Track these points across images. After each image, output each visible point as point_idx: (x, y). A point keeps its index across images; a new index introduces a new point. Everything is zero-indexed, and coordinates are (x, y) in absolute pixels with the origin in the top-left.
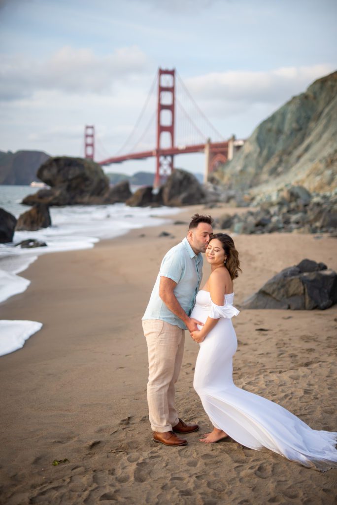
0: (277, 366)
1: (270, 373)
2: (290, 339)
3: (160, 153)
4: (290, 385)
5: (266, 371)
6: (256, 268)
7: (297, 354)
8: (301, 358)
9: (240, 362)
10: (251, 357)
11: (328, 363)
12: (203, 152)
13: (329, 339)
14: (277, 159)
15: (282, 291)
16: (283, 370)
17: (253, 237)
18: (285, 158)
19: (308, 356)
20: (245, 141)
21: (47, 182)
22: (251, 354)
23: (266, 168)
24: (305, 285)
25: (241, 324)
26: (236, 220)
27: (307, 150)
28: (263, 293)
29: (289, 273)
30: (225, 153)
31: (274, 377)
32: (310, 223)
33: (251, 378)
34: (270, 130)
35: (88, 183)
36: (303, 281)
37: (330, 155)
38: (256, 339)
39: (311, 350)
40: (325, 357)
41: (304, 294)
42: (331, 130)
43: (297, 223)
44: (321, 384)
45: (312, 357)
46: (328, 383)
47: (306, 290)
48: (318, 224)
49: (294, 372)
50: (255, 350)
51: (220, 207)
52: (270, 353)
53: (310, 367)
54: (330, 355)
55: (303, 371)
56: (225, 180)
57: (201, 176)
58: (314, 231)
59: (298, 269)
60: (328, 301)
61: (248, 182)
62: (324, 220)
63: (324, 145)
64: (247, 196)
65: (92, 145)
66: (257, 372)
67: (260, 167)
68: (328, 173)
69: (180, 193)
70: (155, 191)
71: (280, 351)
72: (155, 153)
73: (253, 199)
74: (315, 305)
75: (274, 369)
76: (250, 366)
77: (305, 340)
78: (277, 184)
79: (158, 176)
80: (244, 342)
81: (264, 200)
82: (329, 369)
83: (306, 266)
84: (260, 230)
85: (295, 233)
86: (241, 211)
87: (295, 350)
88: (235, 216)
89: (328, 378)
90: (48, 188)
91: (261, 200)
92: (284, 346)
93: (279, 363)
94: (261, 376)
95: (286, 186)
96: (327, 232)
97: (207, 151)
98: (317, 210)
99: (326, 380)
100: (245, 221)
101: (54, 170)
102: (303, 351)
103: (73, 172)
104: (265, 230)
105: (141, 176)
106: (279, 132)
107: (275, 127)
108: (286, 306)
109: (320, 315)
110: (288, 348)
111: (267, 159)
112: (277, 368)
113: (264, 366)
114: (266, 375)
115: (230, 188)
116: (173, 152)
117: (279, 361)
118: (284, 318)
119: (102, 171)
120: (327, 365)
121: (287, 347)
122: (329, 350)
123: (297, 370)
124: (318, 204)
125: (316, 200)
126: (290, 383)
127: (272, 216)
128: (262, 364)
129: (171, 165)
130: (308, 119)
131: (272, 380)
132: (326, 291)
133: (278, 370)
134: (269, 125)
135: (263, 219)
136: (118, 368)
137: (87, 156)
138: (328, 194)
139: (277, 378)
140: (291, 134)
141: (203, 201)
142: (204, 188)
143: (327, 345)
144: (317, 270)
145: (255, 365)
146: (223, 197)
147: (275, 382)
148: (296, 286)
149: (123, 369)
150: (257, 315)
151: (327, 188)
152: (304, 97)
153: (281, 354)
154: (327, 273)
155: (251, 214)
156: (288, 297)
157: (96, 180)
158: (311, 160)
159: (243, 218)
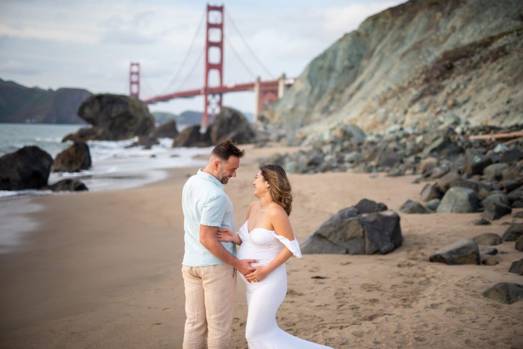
0: (337, 320)
1: (330, 328)
2: (350, 288)
3: (208, 91)
4: (353, 344)
5: (325, 327)
6: (309, 209)
7: (359, 306)
8: (363, 310)
9: (295, 315)
10: (307, 310)
11: (395, 316)
12: (253, 91)
13: (393, 287)
14: (329, 98)
15: (339, 234)
16: (344, 325)
17: (306, 176)
18: (337, 96)
19: (371, 307)
20: (295, 79)
21: (89, 120)
22: (307, 306)
23: (318, 107)
24: (365, 227)
25: (295, 271)
26: (287, 160)
27: (359, 88)
28: (318, 236)
29: (346, 214)
30: (275, 92)
31: (334, 334)
32: (365, 161)
33: (307, 335)
34: (321, 68)
35: (132, 121)
36: (362, 223)
37: (383, 93)
38: (312, 288)
39: (374, 301)
40: (390, 309)
41: (363, 237)
42: (384, 68)
43: (352, 162)
44: (389, 342)
45: (377, 308)
46: (397, 340)
47: (366, 233)
48: (373, 163)
49: (357, 328)
50: (312, 302)
51: (271, 146)
52: (329, 305)
53: (375, 321)
54: (396, 306)
55: (366, 326)
56: (275, 120)
57: (251, 115)
58: (369, 170)
59: (356, 210)
60: (389, 244)
61: (299, 121)
62: (380, 159)
63: (377, 84)
64: (298, 135)
65: (137, 83)
66: (314, 328)
67: (311, 106)
68: (382, 111)
69: (228, 132)
70: (203, 130)
71: (340, 302)
72: (203, 91)
73: (304, 138)
74: (376, 249)
75: (334, 323)
76: (306, 321)
77: (368, 289)
78: (329, 123)
79: (206, 114)
80: (299, 292)
81: (316, 139)
82: (396, 324)
83: (365, 206)
84: (312, 169)
85: (350, 173)
86: (292, 151)
87: (356, 300)
88: (286, 155)
89: (397, 335)
90: (90, 126)
91: (313, 139)
92: (344, 297)
93: (340, 317)
94: (320, 333)
95: (339, 125)
96: (382, 171)
97: (257, 89)
98: (371, 149)
99: (395, 337)
100: (297, 160)
101: (97, 108)
102: (366, 302)
103: (117, 110)
104: (317, 169)
105: (188, 115)
106: (331, 69)
107: (326, 64)
108: (344, 251)
109: (381, 260)
110: (348, 299)
111: (319, 97)
112: (337, 323)
113: (322, 320)
114: (325, 332)
115: (280, 127)
116: (222, 91)
117: (339, 314)
118: (342, 264)
119: (147, 110)
120: (395, 318)
121: (347, 297)
122: (395, 301)
123: (360, 324)
124: (372, 143)
125: (370, 138)
126: (353, 341)
127: (325, 155)
128: (320, 318)
129: (220, 103)
130: (360, 57)
131: (332, 337)
132: (387, 233)
133: (339, 325)
134: (321, 63)
135: (316, 158)
136: (153, 325)
137: (132, 94)
138: (382, 133)
139: (337, 335)
140: (343, 72)
141: (252, 140)
142: (253, 128)
143: (392, 295)
144: (377, 211)
145: (312, 320)
146: (273, 136)
147: (336, 339)
148: (354, 229)
149: (159, 326)
150: (313, 261)
151: (380, 127)
152: (356, 35)
153: (341, 306)
154: (388, 213)
155: (303, 153)
156: (345, 241)
157: (140, 118)
158: (364, 98)
159: (294, 157)
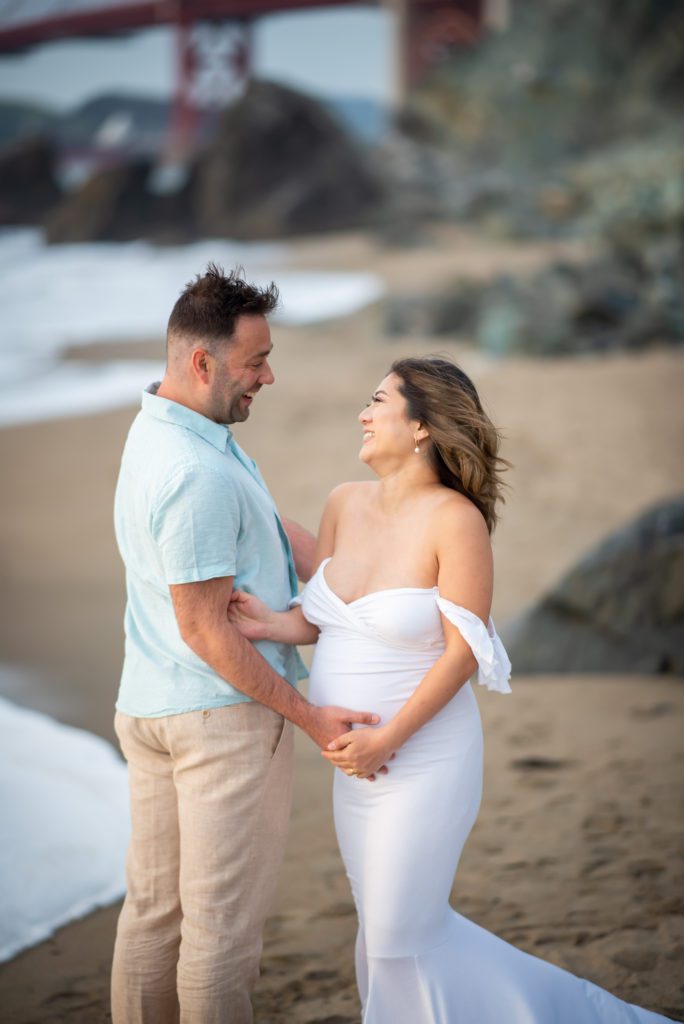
0: (572, 914)
6: (550, 504)
7: (664, 863)
8: (675, 879)
10: (471, 881)
15: (635, 601)
16: (592, 931)
28: (558, 609)
49: (639, 940)
50: (494, 850)
52: (552, 862)
64: (556, 193)
70: (168, 179)
71: (598, 851)
73: (581, 205)
84: (591, 339)
86: (524, 261)
87: (659, 844)
92: (615, 832)
93: (583, 904)
100: (537, 303)
104: (611, 337)
108: (656, 663)
110: (629, 839)
112: (570, 925)
113: (518, 916)
117: (584, 893)
118: (638, 714)
121: (628, 834)
123: (653, 928)
127: (647, 281)
128: (511, 906)
133: (574, 931)
135: (610, 294)
141: (368, 216)
146: (457, 195)
153: (600, 864)
155: (565, 271)
